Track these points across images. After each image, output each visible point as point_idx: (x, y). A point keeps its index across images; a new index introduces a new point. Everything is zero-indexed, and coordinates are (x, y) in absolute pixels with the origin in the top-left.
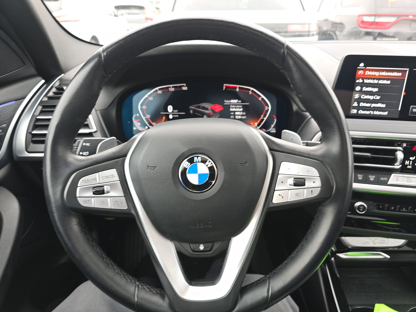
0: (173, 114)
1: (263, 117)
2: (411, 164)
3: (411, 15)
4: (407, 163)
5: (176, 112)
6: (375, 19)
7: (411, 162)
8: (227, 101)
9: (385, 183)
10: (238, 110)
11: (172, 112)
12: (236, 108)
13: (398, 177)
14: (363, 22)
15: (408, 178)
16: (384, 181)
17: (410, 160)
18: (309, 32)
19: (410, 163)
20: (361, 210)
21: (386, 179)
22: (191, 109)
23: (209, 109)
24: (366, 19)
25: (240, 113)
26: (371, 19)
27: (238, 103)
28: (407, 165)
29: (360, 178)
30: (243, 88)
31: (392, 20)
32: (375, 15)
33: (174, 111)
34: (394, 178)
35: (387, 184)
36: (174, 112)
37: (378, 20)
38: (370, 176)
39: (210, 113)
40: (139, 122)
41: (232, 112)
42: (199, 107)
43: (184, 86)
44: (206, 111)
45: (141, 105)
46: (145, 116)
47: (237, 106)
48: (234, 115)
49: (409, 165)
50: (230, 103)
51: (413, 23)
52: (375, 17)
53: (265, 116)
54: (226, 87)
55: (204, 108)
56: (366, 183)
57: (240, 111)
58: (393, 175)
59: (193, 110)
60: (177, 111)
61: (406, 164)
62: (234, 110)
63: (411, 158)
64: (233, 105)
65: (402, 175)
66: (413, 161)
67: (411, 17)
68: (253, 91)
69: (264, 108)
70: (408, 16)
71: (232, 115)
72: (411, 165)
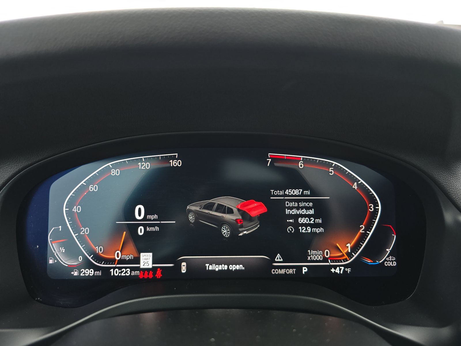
0: (145, 226)
1: (366, 230)
5: (154, 220)
8: (278, 192)
10: (304, 212)
11: (145, 219)
12: (298, 208)
22: (190, 211)
23: (235, 210)
25: (310, 220)
27: (302, 195)
30: (314, 162)
33: (149, 217)
36: (150, 220)
39: (236, 220)
40: (62, 245)
41: (291, 216)
42: (209, 207)
43: (173, 158)
44: (228, 217)
45: (70, 205)
46: (77, 230)
47: (302, 204)
48: (297, 225)
50: (285, 195)
53: (368, 228)
54: (274, 159)
55: (221, 208)
57: (309, 216)
59: (196, 213)
60: (156, 217)
62: (294, 212)
64: (291, 201)
68: (336, 168)
69: (367, 208)
71: (290, 224)
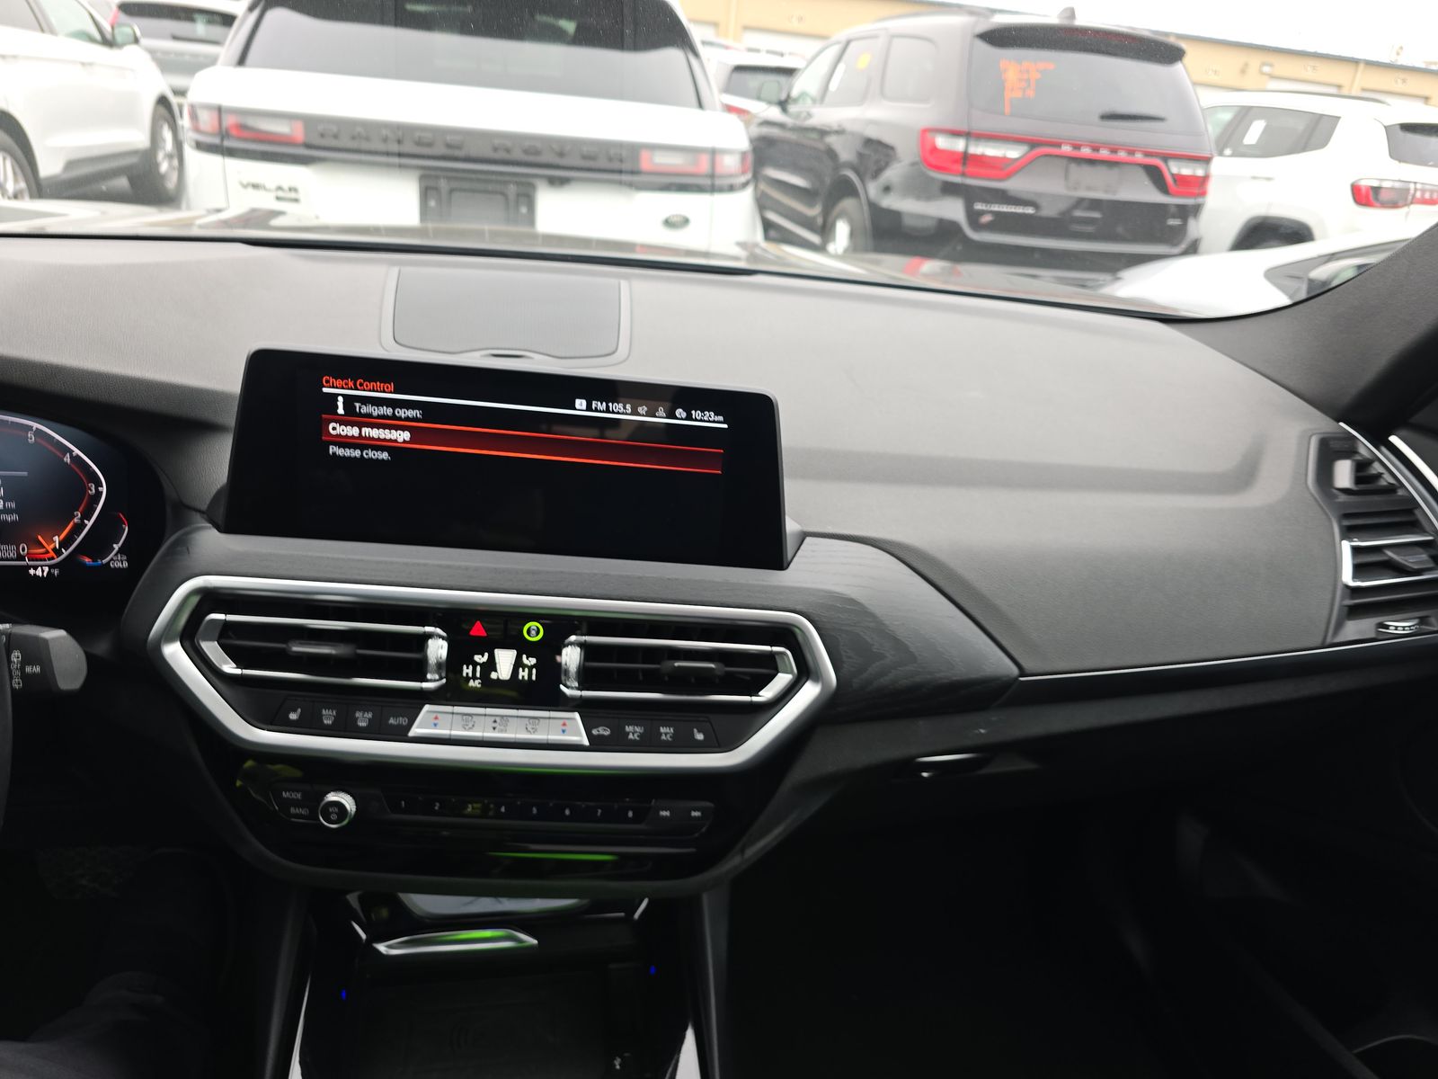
1: (82, 519)
2: (478, 675)
3: (1067, 144)
4: (467, 671)
6: (967, 146)
7: (478, 668)
9: (401, 735)
13: (439, 715)
14: (934, 150)
15: (464, 717)
16: (399, 726)
17: (475, 664)
18: (712, 176)
19: (474, 671)
20: (334, 817)
21: (403, 721)
24: (942, 142)
26: (959, 145)
28: (468, 679)
29: (328, 722)
31: (1014, 152)
32: (968, 135)
34: (429, 721)
35: (406, 735)
37: (979, 149)
38: (358, 714)
49: (474, 678)
51: (1073, 167)
52: (967, 139)
53: (86, 516)
56: (347, 734)
58: (427, 707)
61: (464, 675)
63: (478, 658)
65: (449, 709)
66: (482, 665)
67: (1066, 149)
68: (39, 433)
69: (84, 489)
70: (1058, 145)
72: (477, 679)
